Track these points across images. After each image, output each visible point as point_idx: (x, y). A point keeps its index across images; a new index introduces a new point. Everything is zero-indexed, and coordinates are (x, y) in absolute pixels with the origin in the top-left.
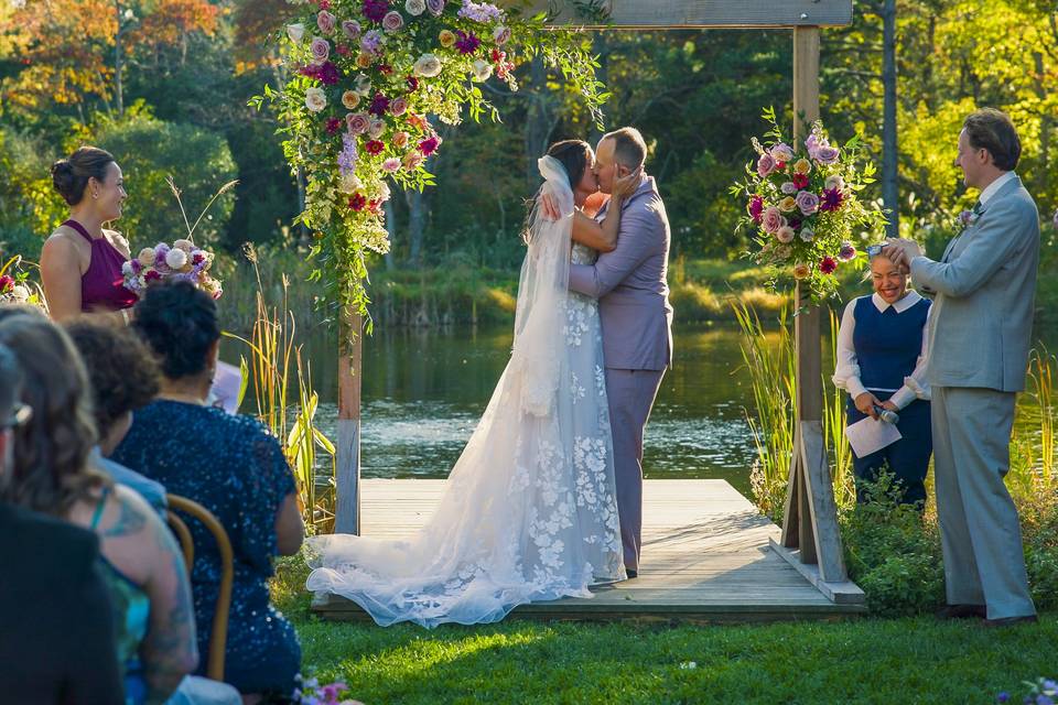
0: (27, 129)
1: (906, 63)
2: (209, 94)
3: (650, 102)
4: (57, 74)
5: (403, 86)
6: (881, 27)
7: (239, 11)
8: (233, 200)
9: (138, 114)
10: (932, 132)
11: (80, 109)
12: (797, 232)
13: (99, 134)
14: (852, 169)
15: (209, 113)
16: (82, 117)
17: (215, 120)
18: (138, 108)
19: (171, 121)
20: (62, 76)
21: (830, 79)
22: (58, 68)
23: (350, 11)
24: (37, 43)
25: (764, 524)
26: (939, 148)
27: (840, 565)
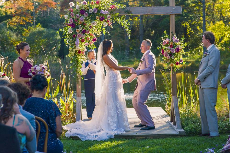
0: (14, 31)
1: (208, 13)
2: (55, 22)
3: (152, 22)
4: (21, 18)
5: (89, 28)
6: (202, 5)
7: (61, 4)
8: (60, 45)
9: (39, 27)
10: (214, 28)
11: (26, 26)
12: (171, 57)
13: (30, 31)
14: (182, 44)
15: (55, 26)
16: (26, 28)
17: (56, 28)
18: (39, 25)
19: (46, 28)
20: (22, 18)
21: (191, 17)
22: (21, 17)
23: (77, 12)
24: (16, 11)
25: (167, 117)
26: (215, 32)
27: (180, 126)
